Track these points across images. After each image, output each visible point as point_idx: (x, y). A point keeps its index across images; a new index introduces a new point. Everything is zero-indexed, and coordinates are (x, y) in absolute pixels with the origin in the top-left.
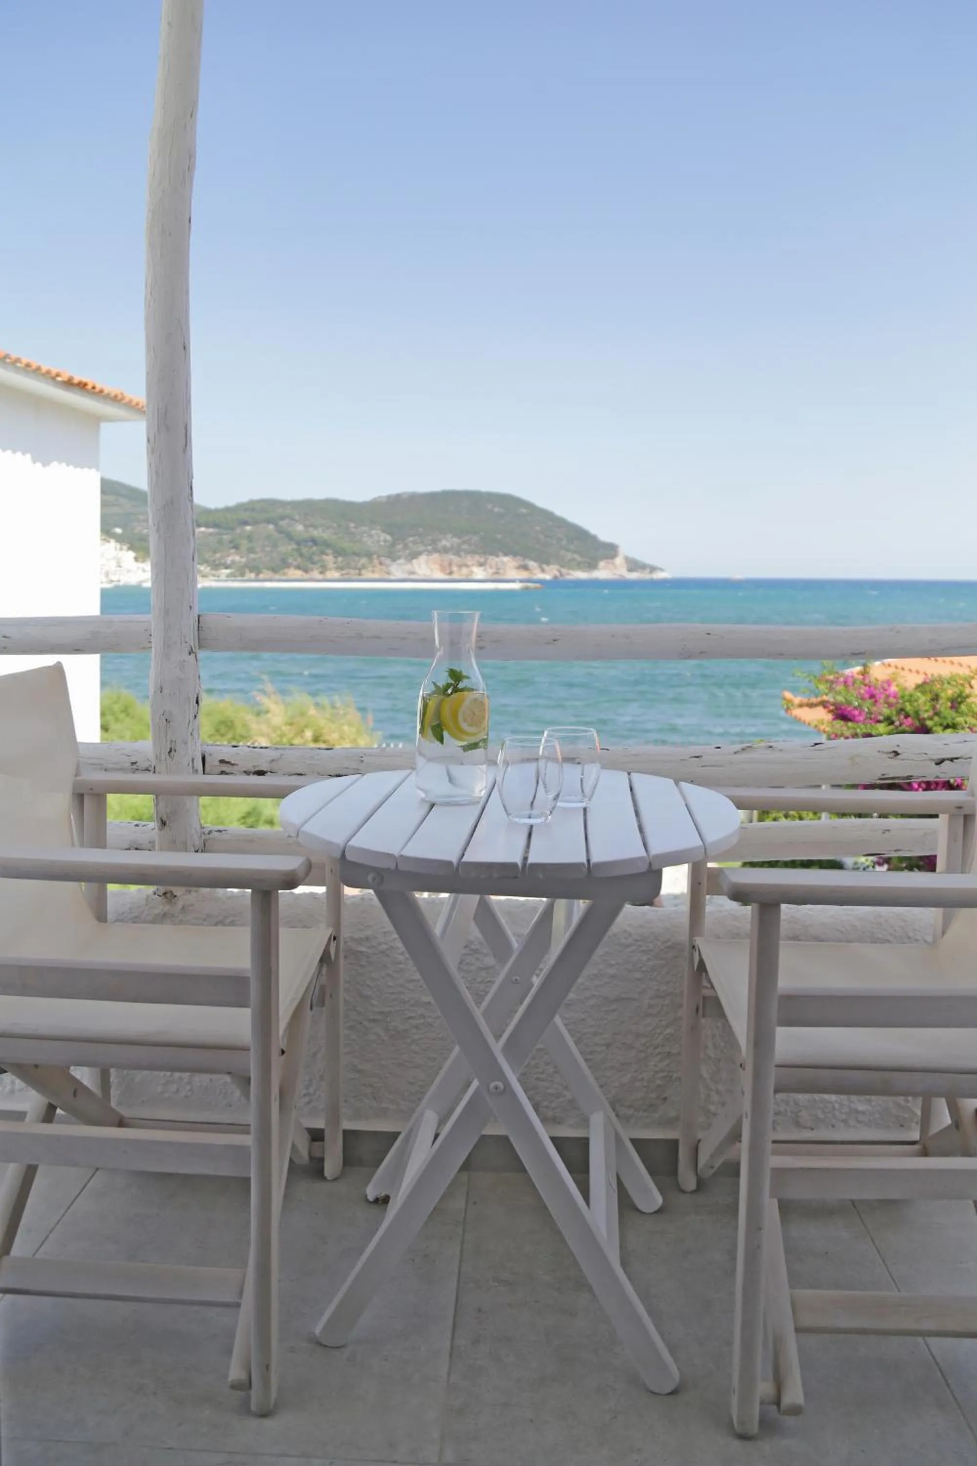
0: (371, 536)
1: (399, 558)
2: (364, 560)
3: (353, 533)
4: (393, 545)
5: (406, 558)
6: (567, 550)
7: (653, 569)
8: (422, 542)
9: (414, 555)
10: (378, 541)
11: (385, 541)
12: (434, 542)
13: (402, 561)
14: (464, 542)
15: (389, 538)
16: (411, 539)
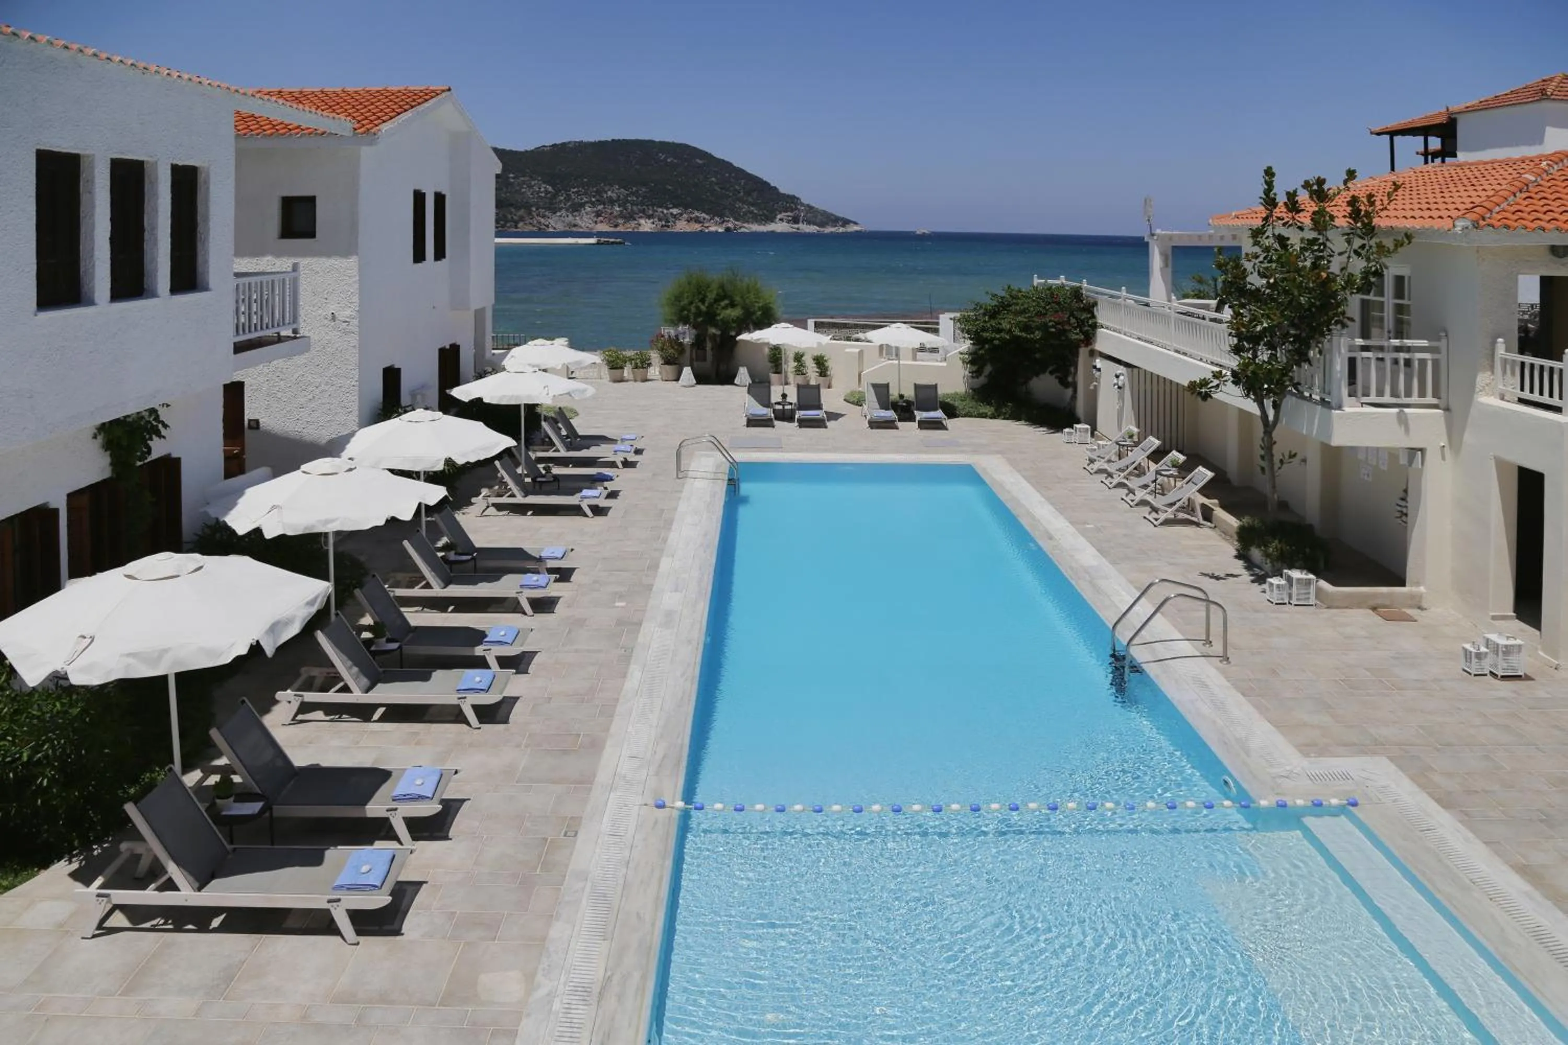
0: (530, 187)
1: (560, 209)
2: (522, 212)
3: (512, 184)
4: (555, 196)
5: (567, 210)
6: (744, 203)
7: (846, 222)
8: (586, 193)
9: (576, 208)
10: (539, 192)
11: (547, 192)
12: (599, 192)
13: (563, 212)
14: (633, 194)
15: (550, 189)
16: (573, 190)
